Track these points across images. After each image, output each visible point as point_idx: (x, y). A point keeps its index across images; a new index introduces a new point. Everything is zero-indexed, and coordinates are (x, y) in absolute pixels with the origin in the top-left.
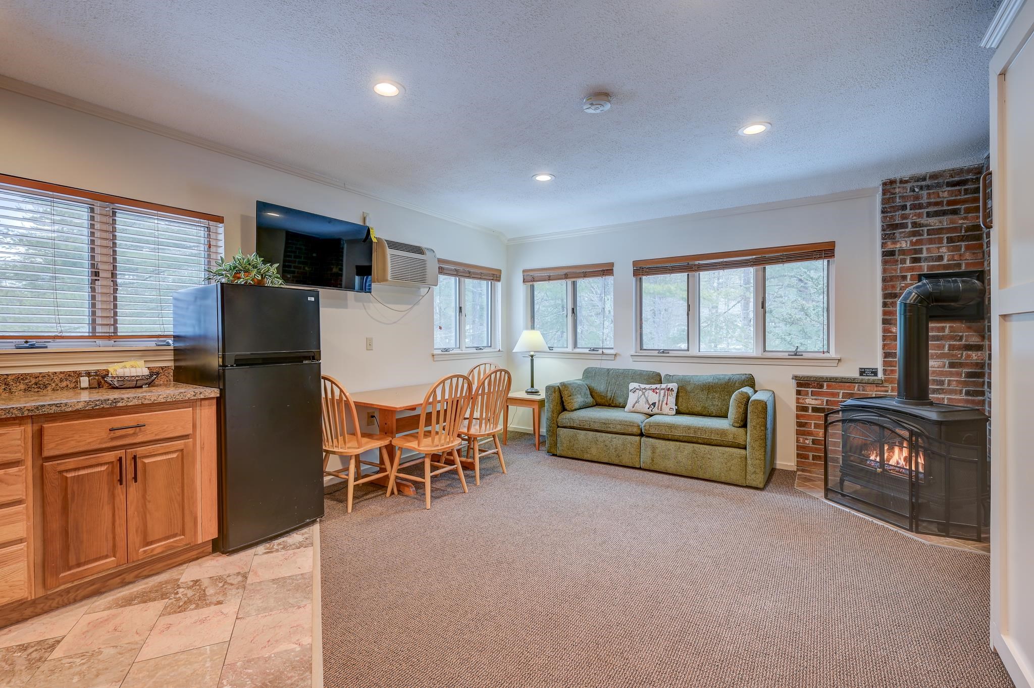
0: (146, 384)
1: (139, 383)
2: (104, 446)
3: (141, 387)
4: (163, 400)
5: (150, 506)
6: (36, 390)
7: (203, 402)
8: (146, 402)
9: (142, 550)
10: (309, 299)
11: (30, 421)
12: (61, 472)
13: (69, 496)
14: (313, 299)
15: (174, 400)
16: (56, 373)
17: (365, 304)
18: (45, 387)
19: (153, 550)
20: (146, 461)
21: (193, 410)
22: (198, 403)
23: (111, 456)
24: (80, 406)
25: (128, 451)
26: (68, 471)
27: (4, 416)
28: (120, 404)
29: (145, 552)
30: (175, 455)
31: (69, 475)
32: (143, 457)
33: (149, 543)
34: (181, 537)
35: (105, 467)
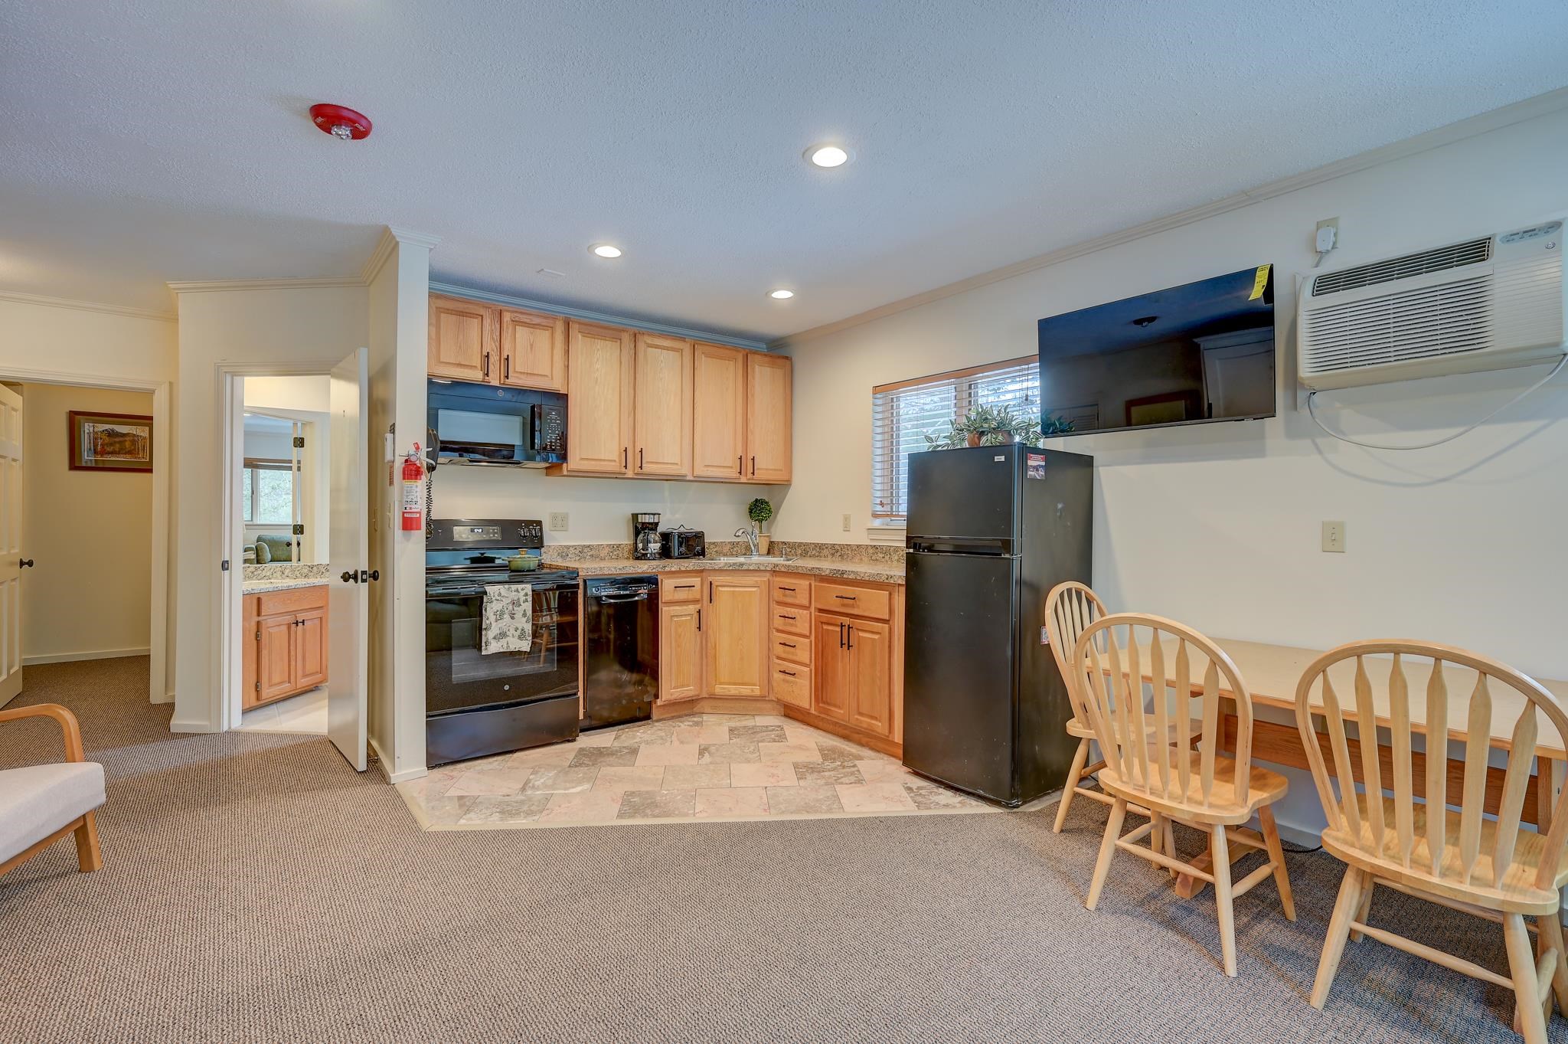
2: (836, 609)
4: (867, 578)
5: (860, 678)
7: (899, 588)
8: (858, 578)
9: (856, 717)
10: (997, 459)
11: (813, 578)
12: (821, 622)
14: (1002, 458)
15: (874, 580)
19: (861, 722)
20: (861, 634)
21: (891, 594)
22: (897, 588)
23: (838, 620)
24: (827, 572)
25: (847, 619)
26: (825, 623)
27: (802, 572)
28: (845, 576)
29: (857, 719)
30: (876, 637)
31: (825, 627)
32: (857, 629)
33: (860, 714)
34: (880, 724)
35: (839, 629)
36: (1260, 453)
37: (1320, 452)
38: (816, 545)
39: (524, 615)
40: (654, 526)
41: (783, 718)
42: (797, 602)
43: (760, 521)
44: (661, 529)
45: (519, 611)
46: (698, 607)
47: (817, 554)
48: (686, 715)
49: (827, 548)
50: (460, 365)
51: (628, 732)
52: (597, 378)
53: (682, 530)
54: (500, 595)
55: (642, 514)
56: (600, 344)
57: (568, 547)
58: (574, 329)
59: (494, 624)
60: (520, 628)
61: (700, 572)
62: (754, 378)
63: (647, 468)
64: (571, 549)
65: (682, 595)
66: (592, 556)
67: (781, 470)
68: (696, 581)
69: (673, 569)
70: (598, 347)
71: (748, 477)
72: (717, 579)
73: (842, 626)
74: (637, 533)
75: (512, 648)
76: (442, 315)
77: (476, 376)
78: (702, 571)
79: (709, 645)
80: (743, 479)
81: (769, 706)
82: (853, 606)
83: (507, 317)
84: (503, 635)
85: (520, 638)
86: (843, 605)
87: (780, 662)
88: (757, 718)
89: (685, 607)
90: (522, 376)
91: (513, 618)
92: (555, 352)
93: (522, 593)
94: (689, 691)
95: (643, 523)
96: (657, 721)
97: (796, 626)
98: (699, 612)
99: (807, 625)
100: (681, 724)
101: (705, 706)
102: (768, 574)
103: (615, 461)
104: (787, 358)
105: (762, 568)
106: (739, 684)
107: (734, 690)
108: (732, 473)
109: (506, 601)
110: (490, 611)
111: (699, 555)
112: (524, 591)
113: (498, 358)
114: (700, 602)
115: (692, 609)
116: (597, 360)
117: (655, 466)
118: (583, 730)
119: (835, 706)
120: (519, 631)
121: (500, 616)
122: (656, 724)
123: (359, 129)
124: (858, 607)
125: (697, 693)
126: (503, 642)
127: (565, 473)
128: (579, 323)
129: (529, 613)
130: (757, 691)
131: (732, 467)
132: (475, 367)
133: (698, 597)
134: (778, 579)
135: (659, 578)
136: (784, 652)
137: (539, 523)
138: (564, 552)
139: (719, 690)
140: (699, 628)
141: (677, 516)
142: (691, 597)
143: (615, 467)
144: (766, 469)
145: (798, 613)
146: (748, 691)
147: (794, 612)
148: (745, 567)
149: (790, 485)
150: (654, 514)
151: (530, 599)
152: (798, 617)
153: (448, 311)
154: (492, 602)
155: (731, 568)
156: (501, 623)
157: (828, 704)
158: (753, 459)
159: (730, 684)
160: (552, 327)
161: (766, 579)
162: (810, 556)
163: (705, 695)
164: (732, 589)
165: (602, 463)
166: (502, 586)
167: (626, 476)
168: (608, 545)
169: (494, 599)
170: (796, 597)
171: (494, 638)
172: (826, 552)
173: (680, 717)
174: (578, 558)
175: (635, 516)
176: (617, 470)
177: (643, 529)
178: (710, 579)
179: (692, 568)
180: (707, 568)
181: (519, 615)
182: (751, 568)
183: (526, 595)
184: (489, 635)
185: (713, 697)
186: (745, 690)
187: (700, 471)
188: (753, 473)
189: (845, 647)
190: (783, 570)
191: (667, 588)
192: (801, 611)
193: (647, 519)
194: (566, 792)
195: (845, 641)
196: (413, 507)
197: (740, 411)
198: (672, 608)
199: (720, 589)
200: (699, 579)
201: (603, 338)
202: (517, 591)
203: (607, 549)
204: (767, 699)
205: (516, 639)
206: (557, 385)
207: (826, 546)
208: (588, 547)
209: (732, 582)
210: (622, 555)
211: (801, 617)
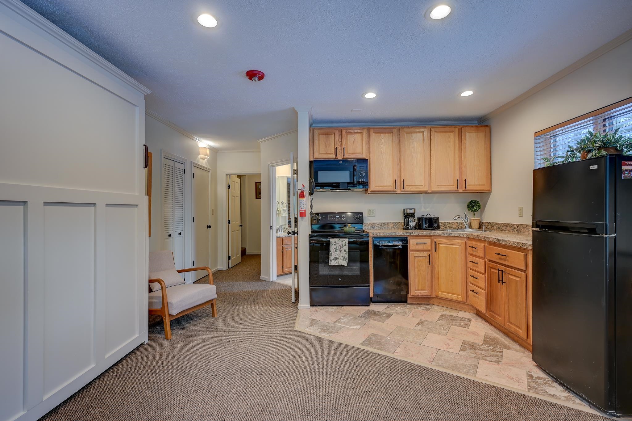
2: (498, 261)
4: (512, 244)
8: (507, 244)
9: (508, 323)
12: (490, 267)
13: (491, 279)
14: (596, 167)
15: (516, 246)
19: (511, 327)
20: (510, 276)
21: (526, 255)
24: (492, 240)
25: (504, 267)
26: (492, 268)
27: (480, 239)
28: (500, 242)
29: (509, 325)
30: (518, 279)
31: (492, 270)
32: (508, 274)
33: (510, 322)
34: (521, 331)
35: (497, 272)
38: (504, 224)
39: (345, 251)
40: (413, 215)
41: (475, 316)
42: (478, 255)
43: (474, 211)
44: (417, 216)
45: (343, 249)
46: (429, 253)
47: (504, 229)
48: (425, 304)
49: (509, 226)
50: (327, 153)
51: (393, 307)
52: (382, 151)
53: (428, 216)
54: (335, 242)
55: (406, 209)
56: (383, 136)
57: (375, 224)
58: (372, 131)
59: (333, 254)
60: (343, 256)
61: (430, 237)
62: (465, 139)
63: (406, 188)
64: (376, 224)
65: (421, 247)
66: (386, 227)
67: (484, 185)
68: (428, 241)
69: (415, 235)
70: (383, 137)
71: (463, 190)
72: (438, 240)
73: (499, 270)
74: (405, 217)
75: (340, 264)
76: (320, 135)
77: (332, 157)
78: (432, 236)
79: (435, 272)
80: (460, 191)
81: (467, 307)
82: (505, 260)
83: (344, 132)
84: (336, 258)
85: (343, 260)
86: (500, 259)
87: (472, 285)
88: (460, 312)
89: (422, 253)
90: (351, 155)
91: (341, 252)
92: (363, 142)
93: (344, 242)
94: (425, 293)
95: (407, 213)
96: (409, 304)
97: (478, 268)
98: (430, 255)
99: (483, 268)
100: (419, 308)
101: (435, 301)
102: (465, 239)
103: (391, 186)
104: (487, 126)
105: (462, 236)
106: (451, 293)
107: (448, 296)
108: (454, 188)
109: (338, 245)
110: (332, 248)
111: (435, 228)
112: (345, 241)
113: (341, 148)
114: (431, 251)
115: (426, 254)
116: (382, 143)
117: (410, 187)
118: (373, 302)
119: (497, 315)
120: (343, 257)
121: (335, 250)
122: (408, 305)
123: (261, 76)
124: (508, 261)
125: (429, 294)
126: (337, 261)
127: (369, 192)
128: (374, 129)
129: (347, 250)
130: (460, 298)
131: (453, 185)
132: (332, 153)
133: (429, 248)
134: (469, 242)
135: (408, 238)
136: (473, 280)
137: (362, 214)
138: (373, 226)
139: (440, 294)
140: (430, 263)
141: (428, 209)
142: (425, 248)
143: (391, 188)
144: (474, 185)
146: (455, 297)
147: (477, 260)
148: (452, 235)
149: (491, 192)
150: (412, 209)
151: (347, 244)
152: (479, 263)
153: (322, 134)
154: (332, 245)
155: (445, 235)
156: (336, 254)
157: (495, 313)
158: (466, 180)
159: (446, 292)
160: (362, 133)
161: (463, 241)
162: (501, 230)
163: (434, 296)
164: (446, 246)
165: (385, 187)
166: (336, 239)
167: (397, 192)
168: (393, 223)
169: (333, 244)
170: (478, 252)
171: (333, 259)
172: (509, 228)
173: (421, 304)
174: (379, 228)
175: (404, 210)
176: (392, 190)
177: (407, 216)
178: (435, 240)
179: (425, 234)
180: (433, 234)
181: (343, 251)
182: (456, 235)
183: (346, 243)
184: (331, 258)
185: (438, 298)
186: (454, 297)
187: (435, 188)
188: (466, 188)
189: (501, 282)
190: (471, 237)
191: (412, 243)
192: (480, 260)
193: (409, 211)
194: (350, 327)
195: (501, 279)
196: (302, 208)
197: (457, 156)
198: (415, 253)
199: (441, 245)
200: (430, 240)
201: (385, 133)
202: (342, 241)
203: (393, 225)
204: (466, 303)
205: (342, 261)
206: (364, 156)
207: (509, 225)
208: (384, 223)
209: (446, 242)
210: (399, 227)
211: (480, 263)
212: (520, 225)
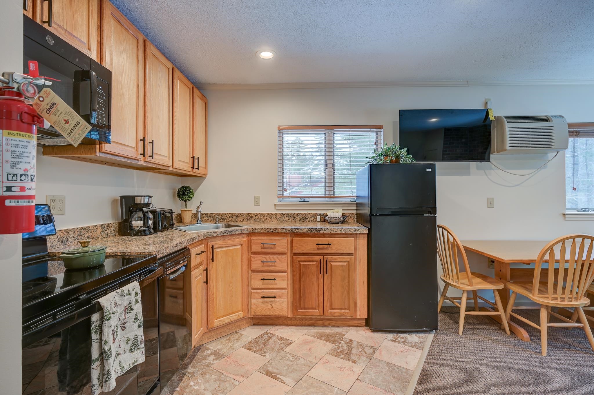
0: (341, 222)
1: (337, 221)
2: (315, 252)
3: (338, 223)
4: (340, 232)
5: (333, 288)
6: (303, 221)
7: (360, 235)
8: (332, 232)
9: (330, 311)
10: (428, 170)
11: (289, 235)
12: (299, 261)
13: (302, 274)
14: (430, 170)
15: (345, 232)
16: (309, 213)
17: (486, 171)
18: (306, 220)
19: (335, 313)
20: (333, 264)
21: (355, 239)
22: (358, 236)
23: (317, 258)
24: (305, 231)
25: (325, 256)
26: (301, 261)
27: (281, 232)
29: (331, 312)
30: (345, 264)
31: (302, 263)
32: (332, 261)
33: (332, 309)
34: (348, 311)
35: (317, 263)
36: (468, 174)
37: (486, 175)
38: (232, 215)
39: (136, 320)
41: (256, 327)
42: (279, 251)
43: (186, 200)
45: (130, 318)
46: (205, 266)
47: (233, 220)
54: (116, 304)
60: (132, 338)
62: (196, 105)
64: (71, 233)
65: (198, 260)
72: (217, 243)
73: (320, 261)
75: (126, 369)
78: (205, 239)
82: (327, 249)
85: (135, 349)
97: (275, 266)
98: (206, 269)
99: (285, 264)
103: (134, 148)
104: (206, 97)
106: (230, 314)
107: (226, 320)
108: (189, 168)
112: (133, 291)
114: (207, 263)
115: (202, 269)
117: (159, 157)
119: (311, 308)
120: (131, 342)
129: (140, 315)
130: (241, 315)
131: (189, 163)
133: (206, 259)
134: (256, 238)
135: (189, 249)
136: (265, 284)
137: (48, 207)
140: (206, 282)
142: (202, 260)
143: (134, 153)
144: (201, 167)
145: (278, 258)
146: (234, 317)
147: (274, 258)
148: (234, 233)
149: (205, 177)
150: (147, 197)
151: (139, 298)
152: (277, 260)
154: (109, 318)
155: (225, 234)
156: (118, 343)
157: (306, 308)
158: (198, 158)
159: (223, 316)
161: (245, 239)
164: (225, 249)
168: (101, 226)
170: (276, 248)
176: (135, 156)
178: (211, 244)
180: (208, 236)
181: (130, 323)
182: (238, 233)
183: (136, 294)
185: (210, 331)
187: (176, 164)
188: (198, 169)
190: (262, 231)
191: (193, 256)
192: (279, 256)
196: (27, 185)
198: (195, 271)
199: (219, 249)
202: (129, 293)
203: (100, 229)
204: (245, 318)
205: (128, 354)
207: (242, 215)
208: (85, 229)
209: (225, 244)
210: (109, 233)
211: (280, 260)
212: (260, 213)
